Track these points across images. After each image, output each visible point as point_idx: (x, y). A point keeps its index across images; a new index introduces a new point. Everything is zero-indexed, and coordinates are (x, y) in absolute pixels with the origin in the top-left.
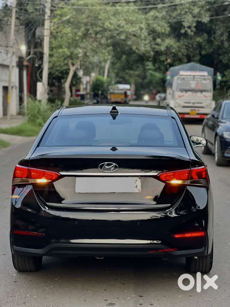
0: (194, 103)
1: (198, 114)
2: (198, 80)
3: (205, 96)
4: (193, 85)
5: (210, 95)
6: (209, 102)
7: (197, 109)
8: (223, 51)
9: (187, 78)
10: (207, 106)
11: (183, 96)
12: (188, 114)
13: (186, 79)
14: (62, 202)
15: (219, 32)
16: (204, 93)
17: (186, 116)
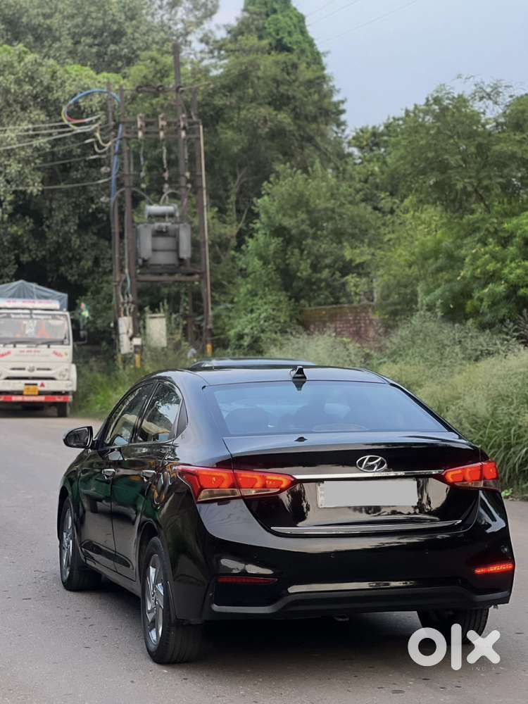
0: (32, 370)
1: (41, 393)
2: (39, 317)
3: (55, 353)
4: (30, 330)
5: (67, 350)
6: (66, 366)
7: (39, 382)
8: (67, 257)
9: (15, 314)
10: (61, 374)
11: (9, 353)
12: (20, 393)
13: (13, 316)
14: (298, 525)
15: (59, 216)
16: (54, 347)
17: (15, 398)
